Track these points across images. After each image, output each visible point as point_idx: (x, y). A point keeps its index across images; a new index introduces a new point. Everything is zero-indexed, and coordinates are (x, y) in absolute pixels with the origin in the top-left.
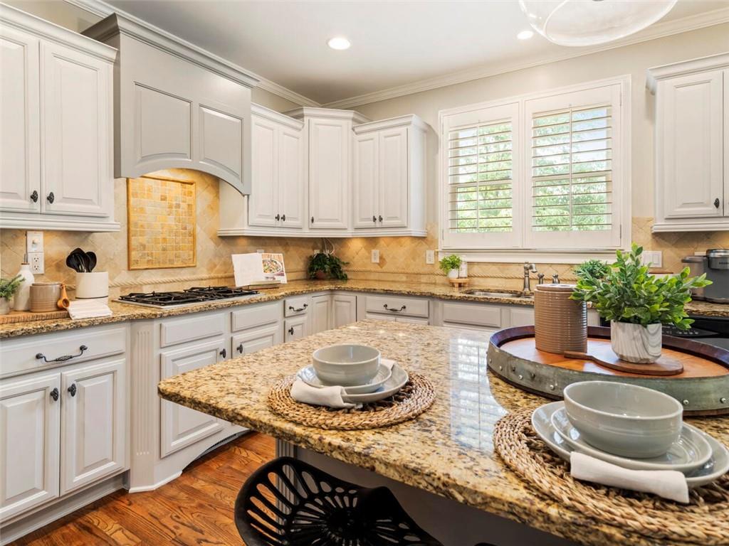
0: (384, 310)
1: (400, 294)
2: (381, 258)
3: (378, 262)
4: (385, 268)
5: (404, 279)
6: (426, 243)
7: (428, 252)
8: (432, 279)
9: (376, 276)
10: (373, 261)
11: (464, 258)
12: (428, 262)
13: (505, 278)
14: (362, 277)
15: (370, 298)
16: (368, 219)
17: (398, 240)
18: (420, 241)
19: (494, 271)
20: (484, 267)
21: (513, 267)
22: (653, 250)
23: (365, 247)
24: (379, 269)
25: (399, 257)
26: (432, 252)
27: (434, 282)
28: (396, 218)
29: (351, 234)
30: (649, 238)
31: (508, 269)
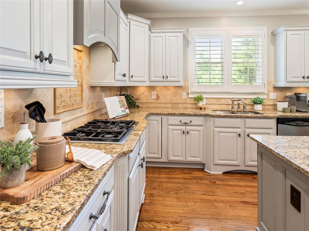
0: (180, 123)
1: (189, 115)
2: (157, 96)
3: (156, 98)
4: (159, 101)
5: (170, 106)
6: (182, 89)
7: (183, 93)
8: (185, 106)
9: (154, 105)
10: (153, 97)
12: (183, 98)
13: (219, 104)
14: (146, 106)
15: (170, 117)
17: (167, 87)
18: (179, 88)
19: (214, 101)
20: (210, 100)
21: (222, 100)
22: (273, 93)
23: (148, 91)
24: (156, 101)
25: (168, 96)
26: (185, 93)
27: (186, 107)
28: (175, 77)
29: (148, 84)
30: (272, 88)
31: (220, 101)
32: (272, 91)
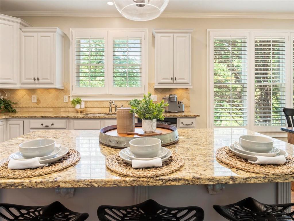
0: (41, 127)
1: (51, 118)
2: (38, 100)
3: (36, 102)
4: (40, 105)
5: (51, 110)
6: (64, 92)
7: (65, 96)
8: (67, 109)
9: (35, 110)
10: (33, 101)
11: (83, 99)
12: (64, 101)
13: (102, 107)
14: (26, 110)
15: (32, 121)
16: (30, 79)
17: (48, 90)
18: (61, 91)
19: (97, 104)
20: (92, 103)
21: (104, 103)
22: (154, 95)
23: (28, 94)
24: (37, 106)
25: (49, 99)
26: (67, 97)
27: (68, 111)
28: (47, 79)
29: (19, 87)
30: (153, 90)
31: (103, 104)
32: (153, 93)
